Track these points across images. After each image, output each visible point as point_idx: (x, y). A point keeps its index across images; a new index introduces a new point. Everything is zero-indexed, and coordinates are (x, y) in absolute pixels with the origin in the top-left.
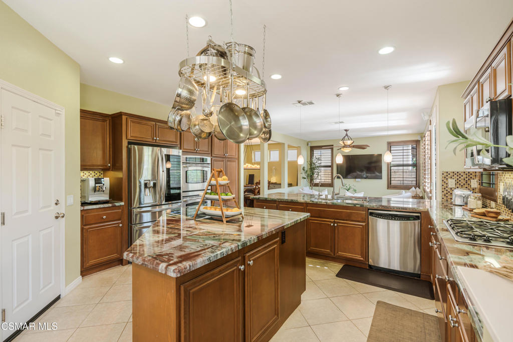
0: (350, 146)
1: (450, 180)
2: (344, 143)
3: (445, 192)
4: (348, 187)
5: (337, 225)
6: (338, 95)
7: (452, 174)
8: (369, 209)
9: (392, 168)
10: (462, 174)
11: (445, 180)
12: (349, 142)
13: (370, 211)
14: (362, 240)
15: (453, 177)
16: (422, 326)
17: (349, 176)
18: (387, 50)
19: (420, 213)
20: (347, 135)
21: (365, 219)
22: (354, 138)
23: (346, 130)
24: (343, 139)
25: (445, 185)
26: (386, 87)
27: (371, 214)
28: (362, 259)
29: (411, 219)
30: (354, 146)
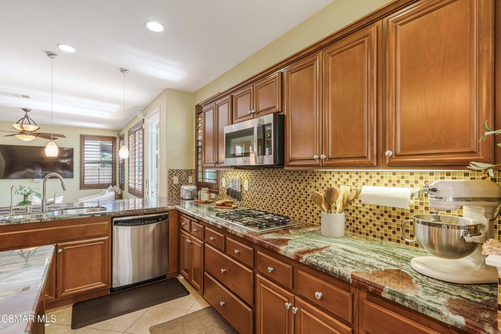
0: (32, 133)
1: (174, 177)
2: (22, 127)
3: (171, 188)
4: (28, 191)
5: (63, 250)
6: (50, 54)
7: (176, 172)
8: (112, 218)
9: (86, 165)
10: (183, 172)
11: (171, 178)
12: (32, 128)
13: (115, 219)
14: (103, 260)
15: (177, 175)
16: (202, 327)
17: (13, 176)
18: (155, 27)
19: (168, 212)
20: (26, 116)
21: (108, 231)
22: (40, 124)
23: (25, 110)
24: (20, 122)
25: (171, 182)
26: (123, 70)
27: (116, 223)
28: (103, 285)
29: (160, 219)
30: (39, 134)
